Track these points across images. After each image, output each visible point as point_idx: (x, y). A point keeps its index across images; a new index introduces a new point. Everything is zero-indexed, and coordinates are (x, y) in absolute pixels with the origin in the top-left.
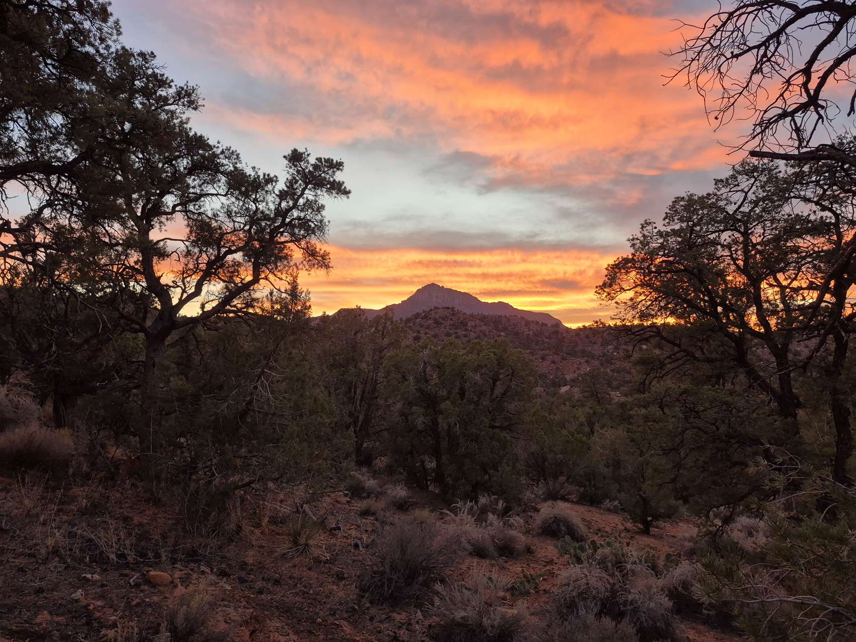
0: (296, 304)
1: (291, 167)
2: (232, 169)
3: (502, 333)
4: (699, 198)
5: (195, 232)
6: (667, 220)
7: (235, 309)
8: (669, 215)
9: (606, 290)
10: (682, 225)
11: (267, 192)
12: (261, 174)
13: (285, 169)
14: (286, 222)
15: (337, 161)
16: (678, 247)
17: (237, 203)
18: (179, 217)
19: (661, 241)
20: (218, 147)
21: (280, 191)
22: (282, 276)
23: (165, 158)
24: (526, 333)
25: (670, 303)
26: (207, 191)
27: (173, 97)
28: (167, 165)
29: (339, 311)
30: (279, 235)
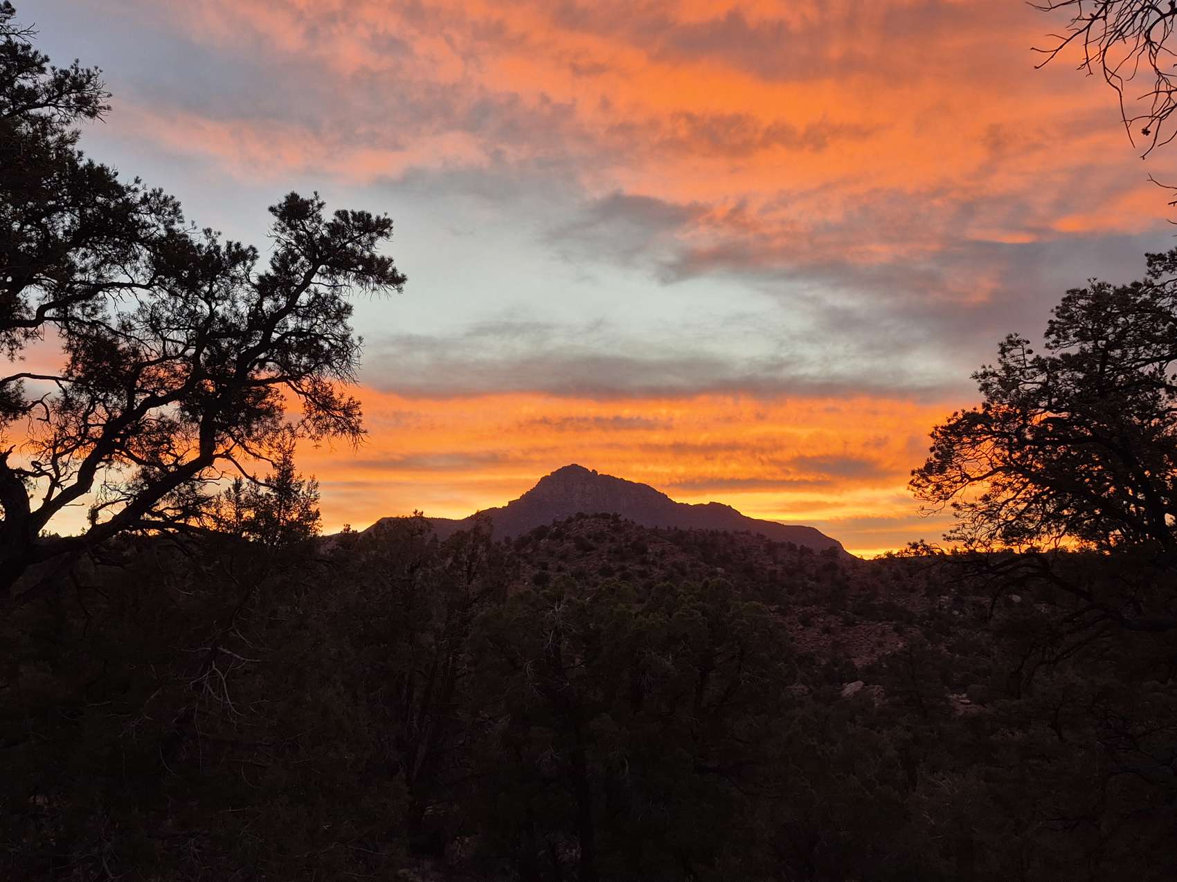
0: (288, 508)
1: (283, 230)
2: (163, 233)
3: (719, 569)
4: (1117, 291)
5: (84, 362)
6: (1053, 337)
7: (161, 519)
8: (1056, 326)
9: (932, 478)
10: (1084, 345)
11: (233, 279)
12: (222, 243)
13: (273, 233)
14: (272, 340)
15: (378, 218)
16: (1077, 391)
17: (172, 301)
18: (51, 330)
19: (1042, 378)
20: (136, 190)
21: (261, 278)
22: (261, 451)
23: (25, 212)
24: (769, 568)
25: (1066, 507)
26: (111, 278)
27: (47, 91)
28: (29, 227)
29: (378, 523)
30: (256, 367)
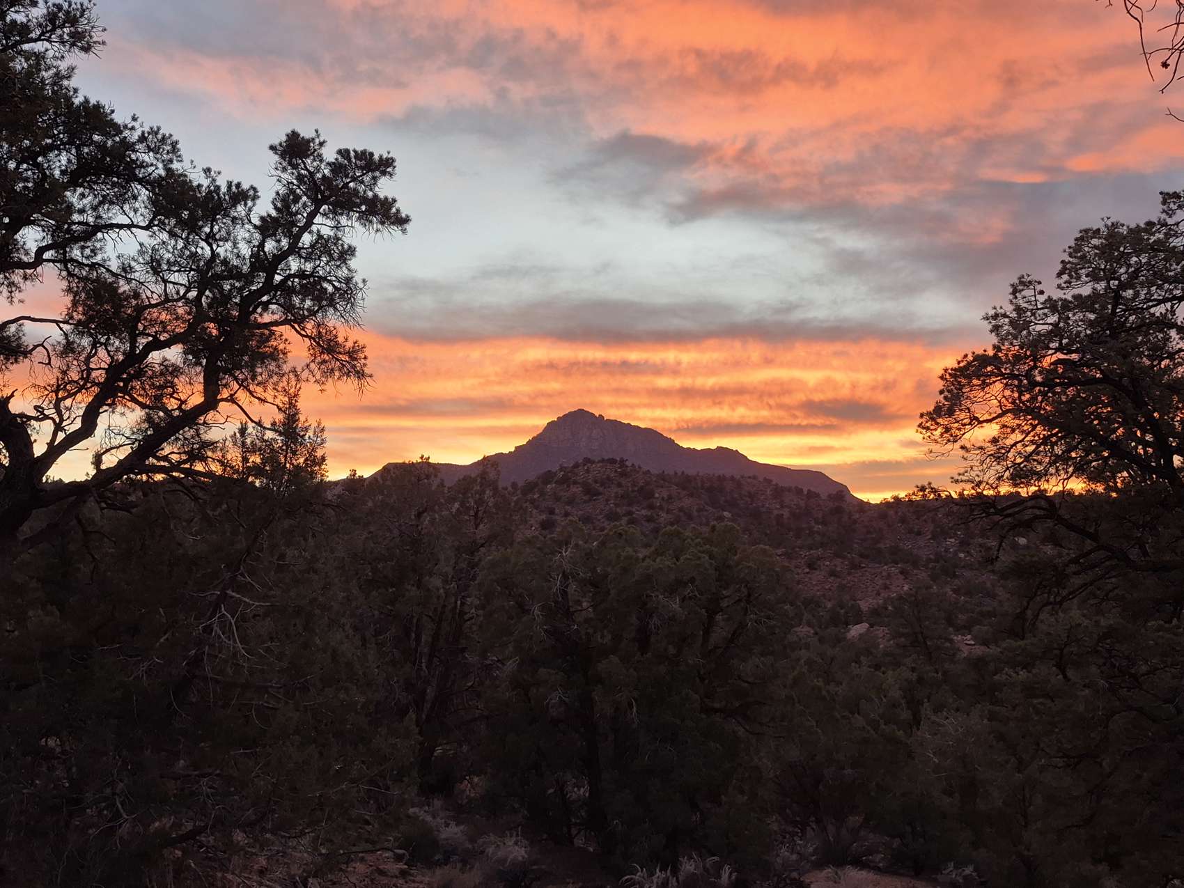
0: (294, 453)
1: (284, 170)
2: (162, 172)
3: (726, 514)
4: (1130, 230)
5: (84, 305)
6: (1065, 277)
7: (166, 464)
8: (1068, 266)
9: (940, 420)
10: (1096, 286)
11: (234, 219)
12: (222, 183)
13: (274, 172)
14: (275, 283)
15: (381, 157)
16: (1088, 332)
17: (173, 242)
18: (50, 273)
19: (1053, 319)
20: (133, 128)
21: (262, 219)
22: (266, 395)
23: (20, 150)
24: (776, 512)
25: (1075, 448)
26: (110, 218)
27: (40, 25)
28: (25, 166)
29: (385, 468)
30: (259, 310)
